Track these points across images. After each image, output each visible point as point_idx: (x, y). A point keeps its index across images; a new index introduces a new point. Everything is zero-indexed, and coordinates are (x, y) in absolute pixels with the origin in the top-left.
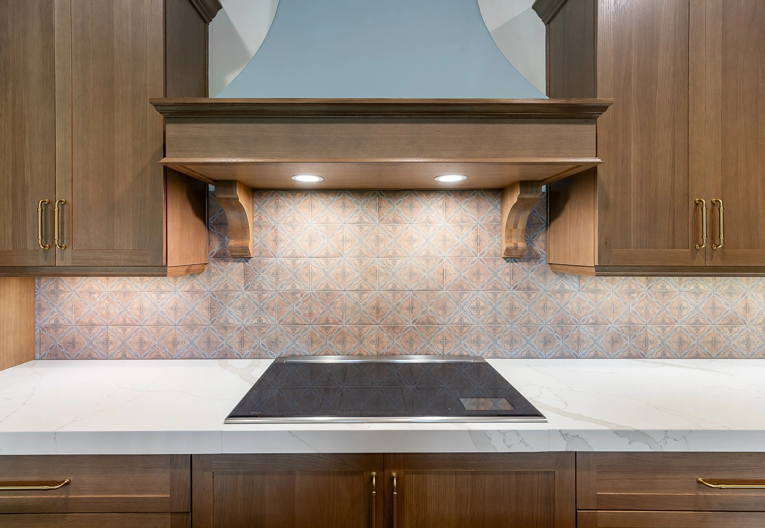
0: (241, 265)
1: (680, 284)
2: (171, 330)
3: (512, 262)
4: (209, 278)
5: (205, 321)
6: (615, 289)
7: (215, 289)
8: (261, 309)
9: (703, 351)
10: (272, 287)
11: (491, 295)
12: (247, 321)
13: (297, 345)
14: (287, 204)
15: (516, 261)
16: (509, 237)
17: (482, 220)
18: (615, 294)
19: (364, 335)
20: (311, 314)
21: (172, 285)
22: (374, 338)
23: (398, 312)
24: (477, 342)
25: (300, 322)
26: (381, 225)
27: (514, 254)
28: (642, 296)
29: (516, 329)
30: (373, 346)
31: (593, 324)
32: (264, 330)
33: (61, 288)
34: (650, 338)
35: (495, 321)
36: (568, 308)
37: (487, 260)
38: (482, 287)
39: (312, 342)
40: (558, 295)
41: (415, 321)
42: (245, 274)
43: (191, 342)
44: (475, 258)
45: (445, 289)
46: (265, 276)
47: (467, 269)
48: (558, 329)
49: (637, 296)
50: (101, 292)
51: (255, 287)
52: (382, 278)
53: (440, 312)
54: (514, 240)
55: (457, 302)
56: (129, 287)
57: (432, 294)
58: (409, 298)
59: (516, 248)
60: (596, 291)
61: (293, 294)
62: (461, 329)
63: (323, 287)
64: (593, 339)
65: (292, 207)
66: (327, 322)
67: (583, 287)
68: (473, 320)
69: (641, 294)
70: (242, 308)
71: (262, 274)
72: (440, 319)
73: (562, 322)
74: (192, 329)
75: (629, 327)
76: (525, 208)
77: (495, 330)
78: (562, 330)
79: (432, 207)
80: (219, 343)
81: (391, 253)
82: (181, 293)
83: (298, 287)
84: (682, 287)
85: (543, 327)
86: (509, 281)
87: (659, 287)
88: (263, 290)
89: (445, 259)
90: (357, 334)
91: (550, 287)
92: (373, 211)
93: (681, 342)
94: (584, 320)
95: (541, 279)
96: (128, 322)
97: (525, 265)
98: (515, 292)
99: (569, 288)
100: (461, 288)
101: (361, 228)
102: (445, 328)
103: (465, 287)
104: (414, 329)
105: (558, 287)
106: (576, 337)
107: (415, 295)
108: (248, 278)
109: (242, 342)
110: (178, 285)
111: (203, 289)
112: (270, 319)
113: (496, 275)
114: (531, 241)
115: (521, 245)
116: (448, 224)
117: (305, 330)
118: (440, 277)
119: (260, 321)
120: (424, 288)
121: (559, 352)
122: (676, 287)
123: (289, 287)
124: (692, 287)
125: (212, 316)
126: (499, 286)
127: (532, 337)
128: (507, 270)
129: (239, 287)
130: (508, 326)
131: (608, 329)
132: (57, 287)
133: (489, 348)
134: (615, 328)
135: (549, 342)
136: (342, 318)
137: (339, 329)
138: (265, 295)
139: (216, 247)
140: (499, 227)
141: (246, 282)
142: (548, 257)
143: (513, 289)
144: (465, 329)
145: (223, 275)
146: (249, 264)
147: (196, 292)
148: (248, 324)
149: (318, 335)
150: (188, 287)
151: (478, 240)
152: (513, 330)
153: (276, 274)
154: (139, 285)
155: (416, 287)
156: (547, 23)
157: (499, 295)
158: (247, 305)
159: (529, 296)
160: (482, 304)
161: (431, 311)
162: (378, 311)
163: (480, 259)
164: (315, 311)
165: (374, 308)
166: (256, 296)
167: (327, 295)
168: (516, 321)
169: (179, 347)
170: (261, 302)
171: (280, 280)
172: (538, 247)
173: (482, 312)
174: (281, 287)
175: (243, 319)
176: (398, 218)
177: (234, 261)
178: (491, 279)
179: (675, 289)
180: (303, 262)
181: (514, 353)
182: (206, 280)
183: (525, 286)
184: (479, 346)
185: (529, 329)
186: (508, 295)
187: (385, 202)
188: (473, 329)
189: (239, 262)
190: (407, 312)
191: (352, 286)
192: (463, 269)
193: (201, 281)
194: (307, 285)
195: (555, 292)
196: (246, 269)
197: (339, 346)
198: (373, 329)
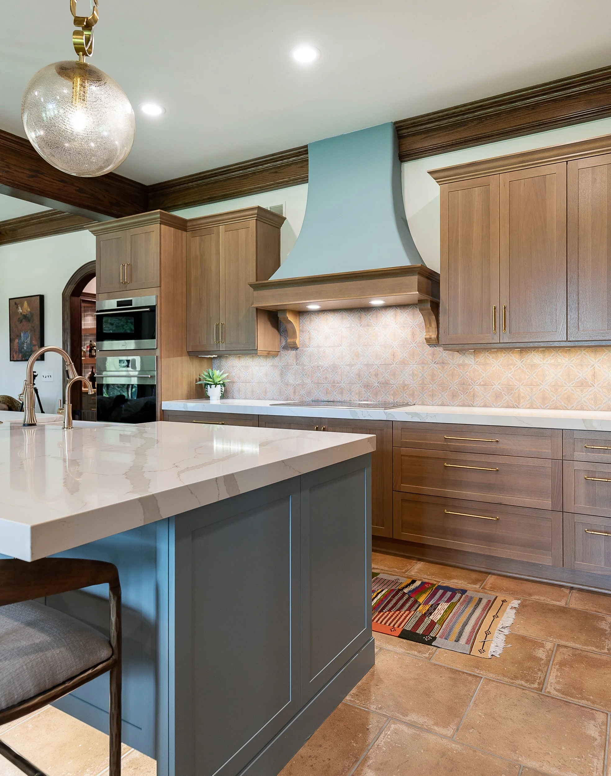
0: (294, 352)
2: (264, 385)
3: (433, 347)
4: (280, 359)
5: (279, 381)
6: (498, 363)
7: (283, 365)
8: (303, 375)
9: (560, 404)
10: (308, 363)
11: (421, 367)
12: (297, 381)
13: (320, 395)
14: (315, 319)
15: (435, 347)
17: (415, 323)
18: (498, 366)
19: (352, 390)
20: (326, 378)
21: (265, 363)
22: (357, 391)
23: (370, 377)
24: (413, 395)
25: (321, 382)
26: (361, 328)
27: (431, 342)
28: (517, 367)
29: (435, 387)
30: (357, 396)
31: (483, 385)
32: (305, 386)
34: (522, 395)
35: (423, 383)
36: (467, 375)
37: (418, 346)
38: (416, 362)
39: (327, 393)
40: (461, 367)
41: (379, 382)
42: (297, 358)
43: (273, 392)
44: (411, 345)
45: (395, 364)
46: (305, 358)
47: (407, 352)
48: (461, 388)
49: (513, 368)
50: (237, 367)
51: (301, 363)
52: (361, 358)
53: (392, 377)
54: (431, 334)
55: (401, 372)
56: (248, 364)
57: (388, 367)
58: (376, 369)
59: (432, 338)
60: (485, 364)
61: (318, 367)
62: (404, 387)
63: (332, 363)
64: (483, 395)
66: (334, 382)
67: (477, 362)
68: (411, 382)
69: (516, 366)
70: (295, 374)
72: (392, 382)
73: (464, 384)
74: (273, 385)
75: (508, 387)
77: (423, 388)
78: (464, 389)
79: (388, 316)
80: (285, 392)
81: (366, 343)
82: (269, 367)
83: (320, 363)
84: (545, 361)
85: (451, 387)
86: (431, 358)
87: (528, 361)
88: (304, 365)
89: (395, 347)
90: (348, 390)
91: (456, 362)
92: (357, 320)
93: (544, 399)
94: (477, 383)
95: (451, 357)
96: (248, 381)
97: (441, 349)
98: (435, 365)
99: (468, 363)
100: (403, 363)
101: (351, 330)
102: (395, 386)
103: (406, 362)
104: (378, 387)
105: (461, 362)
106: (472, 393)
107: (379, 367)
108: (298, 359)
109: (295, 392)
110: (268, 363)
111: (278, 365)
112: (308, 381)
113: (423, 355)
116: (396, 326)
117: (324, 386)
118: (392, 357)
119: (303, 381)
120: (383, 363)
121: (462, 402)
122: (540, 361)
123: (316, 363)
124: (553, 361)
125: (282, 378)
126: (425, 362)
127: (445, 393)
128: (431, 352)
129: (294, 364)
130: (431, 386)
131: (493, 389)
132: (221, 364)
133: (419, 399)
134: (498, 388)
135: (455, 396)
136: (341, 380)
137: (340, 386)
138: (305, 368)
139: (284, 344)
141: (296, 361)
143: (434, 363)
144: (406, 388)
145: (286, 357)
146: (298, 351)
147: (275, 366)
148: (297, 383)
149: (330, 389)
150: (271, 364)
151: (413, 335)
152: (434, 388)
153: (310, 357)
154: (251, 363)
155: (379, 363)
157: (425, 367)
158: (297, 373)
159: (443, 367)
160: (415, 372)
161: (387, 376)
162: (359, 376)
163: (415, 346)
164: (328, 377)
165: (357, 375)
166: (300, 368)
167: (334, 367)
168: (436, 382)
170: (303, 372)
171: (312, 359)
173: (415, 378)
174: (312, 363)
175: (295, 380)
177: (291, 350)
178: (421, 357)
179: (540, 363)
180: (322, 350)
181: (434, 402)
182: (279, 360)
183: (441, 361)
184: (414, 398)
185: (443, 388)
186: (431, 367)
187: (363, 313)
188: (410, 388)
189: (293, 350)
190: (375, 377)
191: (346, 363)
192: (405, 352)
193: (277, 361)
194: (325, 362)
195: (459, 365)
196: (296, 354)
197: (340, 396)
198: (357, 387)
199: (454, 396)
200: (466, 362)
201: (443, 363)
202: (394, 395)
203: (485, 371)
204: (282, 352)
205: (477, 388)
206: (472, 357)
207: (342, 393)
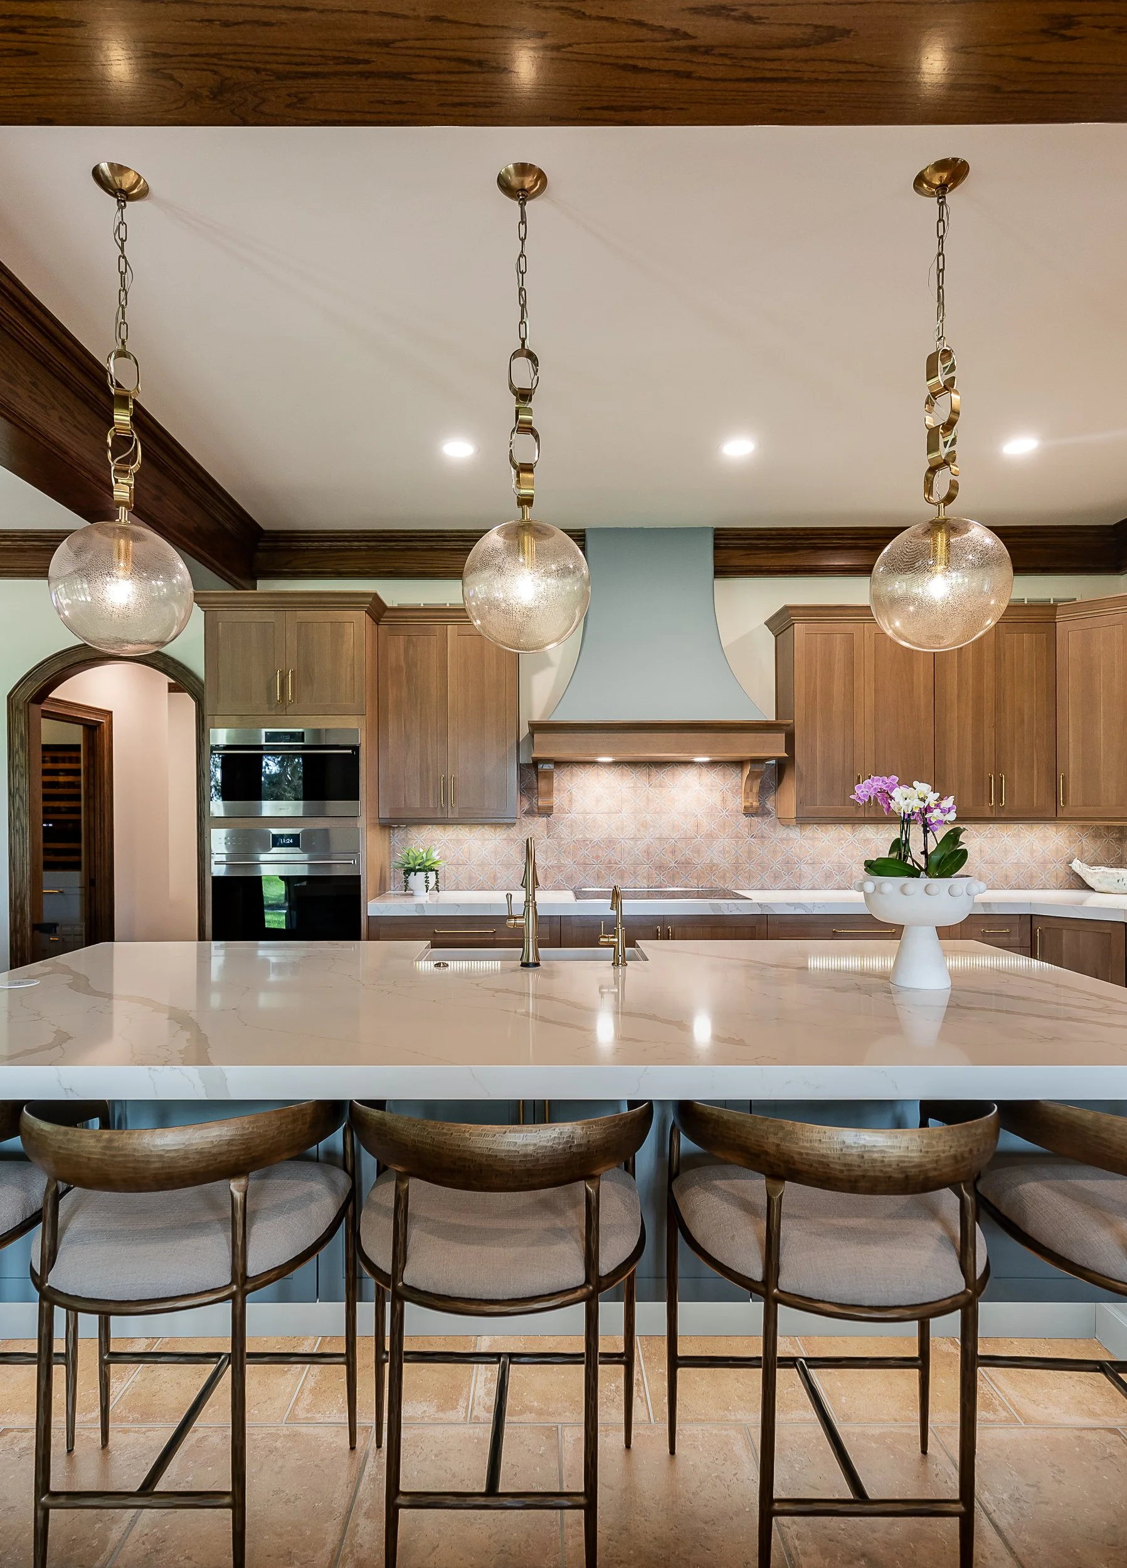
0: (545, 819)
1: (877, 834)
3: (750, 817)
4: (520, 829)
5: (518, 862)
8: (560, 852)
10: (568, 836)
11: (734, 842)
13: (587, 880)
14: (579, 773)
15: (753, 816)
16: (747, 797)
17: (727, 785)
19: (638, 872)
20: (598, 857)
22: (645, 874)
23: (664, 855)
24: (723, 877)
26: (650, 789)
27: (751, 810)
30: (645, 881)
31: (811, 864)
32: (562, 868)
33: (410, 837)
34: (855, 874)
35: (737, 862)
36: (792, 852)
37: (731, 815)
38: (727, 836)
39: (598, 878)
40: (785, 842)
41: (676, 862)
42: (549, 828)
43: (508, 878)
44: (722, 814)
45: (699, 837)
46: (563, 828)
47: (716, 822)
48: (785, 868)
50: (439, 840)
51: (556, 836)
52: (651, 829)
53: (696, 855)
54: (750, 800)
55: (708, 848)
56: (461, 836)
57: (689, 841)
58: (672, 844)
59: (752, 806)
60: (813, 839)
61: (584, 841)
62: (711, 868)
63: (606, 836)
64: (811, 875)
65: (583, 775)
66: (610, 862)
67: (804, 836)
68: (721, 861)
70: (546, 852)
71: (561, 827)
72: (695, 861)
73: (788, 863)
74: (508, 868)
76: (756, 778)
78: (788, 868)
79: (689, 775)
81: (658, 810)
83: (588, 836)
85: (773, 866)
86: (747, 831)
87: (861, 835)
88: (562, 838)
89: (699, 815)
90: (632, 872)
91: (778, 836)
92: (645, 778)
94: (804, 861)
95: (772, 830)
96: (460, 863)
97: (760, 819)
98: (752, 839)
99: (793, 837)
100: (711, 836)
101: (636, 791)
102: (699, 867)
103: (714, 836)
104: (676, 867)
105: (784, 836)
106: (798, 874)
107: (676, 842)
109: (546, 878)
111: (517, 838)
112: (567, 861)
113: (737, 826)
114: (764, 801)
115: (755, 804)
116: (701, 788)
117: (594, 868)
118: (696, 828)
120: (683, 836)
121: (786, 885)
123: (581, 837)
124: (887, 835)
126: (740, 835)
128: (746, 823)
130: (747, 865)
131: (823, 868)
132: (407, 836)
133: (732, 882)
134: (828, 867)
136: (622, 859)
137: (619, 868)
138: (563, 842)
139: (526, 807)
140: (740, 790)
141: (548, 832)
142: (776, 813)
143: (751, 837)
144: (714, 868)
145: (532, 827)
146: (551, 819)
147: (511, 840)
148: (550, 864)
149: (603, 872)
150: (505, 836)
151: (724, 800)
152: (751, 868)
153: (571, 826)
154: (468, 834)
155: (677, 836)
156: (776, 637)
157: (740, 842)
158: (549, 850)
159: (763, 843)
160: (727, 849)
161: (688, 854)
162: (648, 854)
163: (726, 815)
164: (600, 855)
165: (645, 852)
166: (556, 843)
167: (610, 841)
168: (753, 861)
169: (499, 881)
170: (559, 848)
171: (574, 831)
172: (769, 805)
173: (727, 855)
174: (575, 836)
175: (546, 860)
176: (663, 784)
177: (540, 816)
178: (734, 829)
179: (873, 837)
180: (591, 817)
183: (760, 835)
185: (763, 867)
186: (747, 842)
187: (654, 770)
188: (720, 868)
189: (544, 816)
190: (670, 855)
191: (628, 835)
192: (713, 822)
194: (595, 835)
195: (782, 840)
196: (548, 823)
197: (619, 881)
198: (645, 868)
199: (776, 877)
200: (791, 835)
201: (763, 837)
202: (699, 878)
203: (814, 847)
204: (523, 819)
205: (805, 868)
206: (798, 830)
207: (622, 878)
